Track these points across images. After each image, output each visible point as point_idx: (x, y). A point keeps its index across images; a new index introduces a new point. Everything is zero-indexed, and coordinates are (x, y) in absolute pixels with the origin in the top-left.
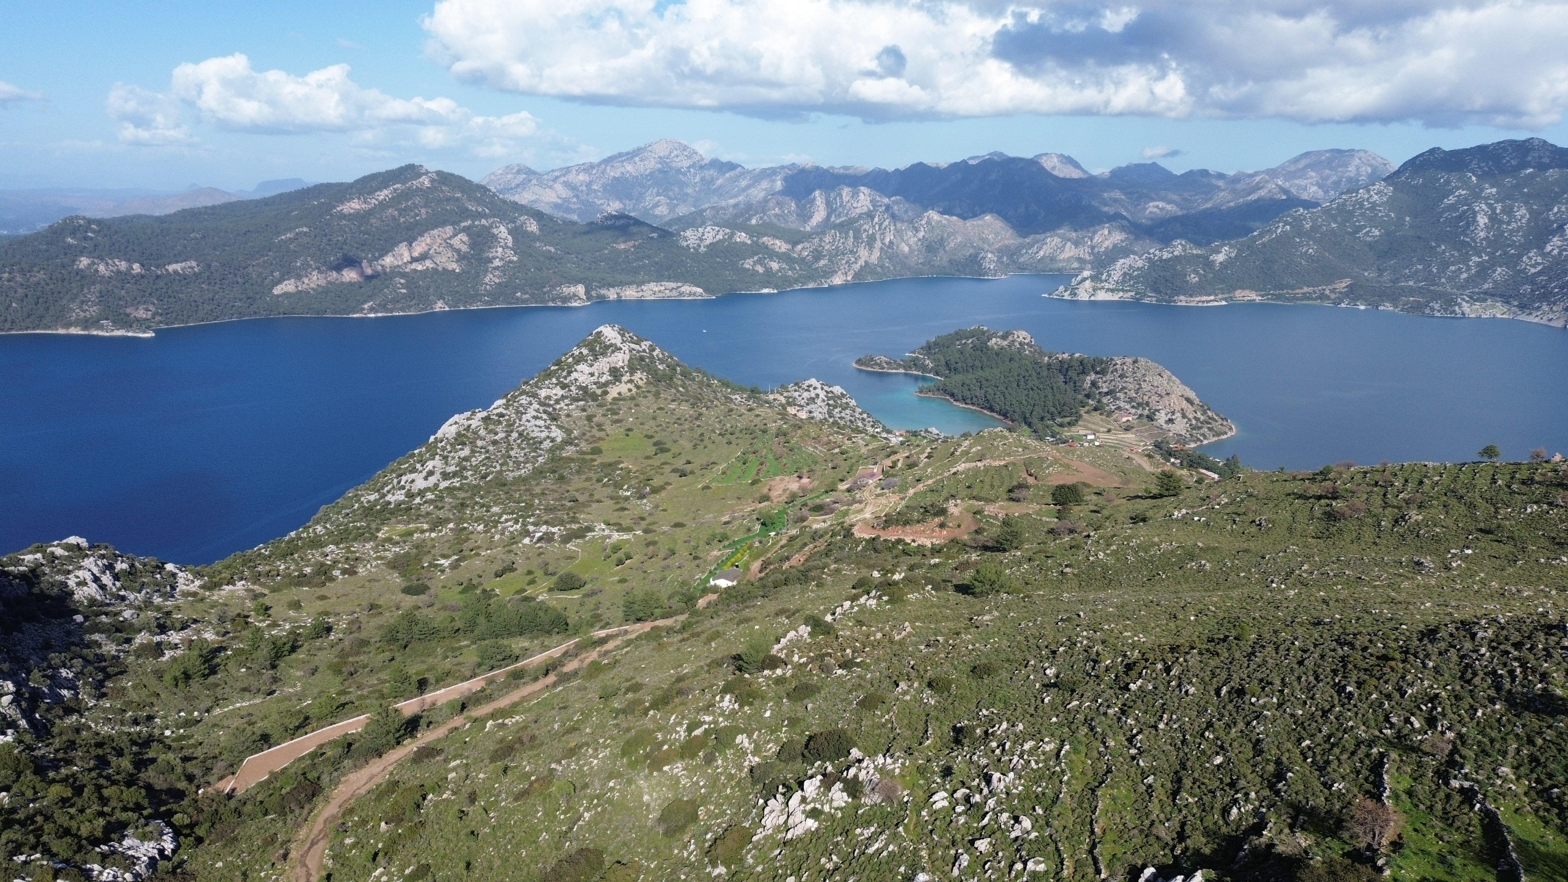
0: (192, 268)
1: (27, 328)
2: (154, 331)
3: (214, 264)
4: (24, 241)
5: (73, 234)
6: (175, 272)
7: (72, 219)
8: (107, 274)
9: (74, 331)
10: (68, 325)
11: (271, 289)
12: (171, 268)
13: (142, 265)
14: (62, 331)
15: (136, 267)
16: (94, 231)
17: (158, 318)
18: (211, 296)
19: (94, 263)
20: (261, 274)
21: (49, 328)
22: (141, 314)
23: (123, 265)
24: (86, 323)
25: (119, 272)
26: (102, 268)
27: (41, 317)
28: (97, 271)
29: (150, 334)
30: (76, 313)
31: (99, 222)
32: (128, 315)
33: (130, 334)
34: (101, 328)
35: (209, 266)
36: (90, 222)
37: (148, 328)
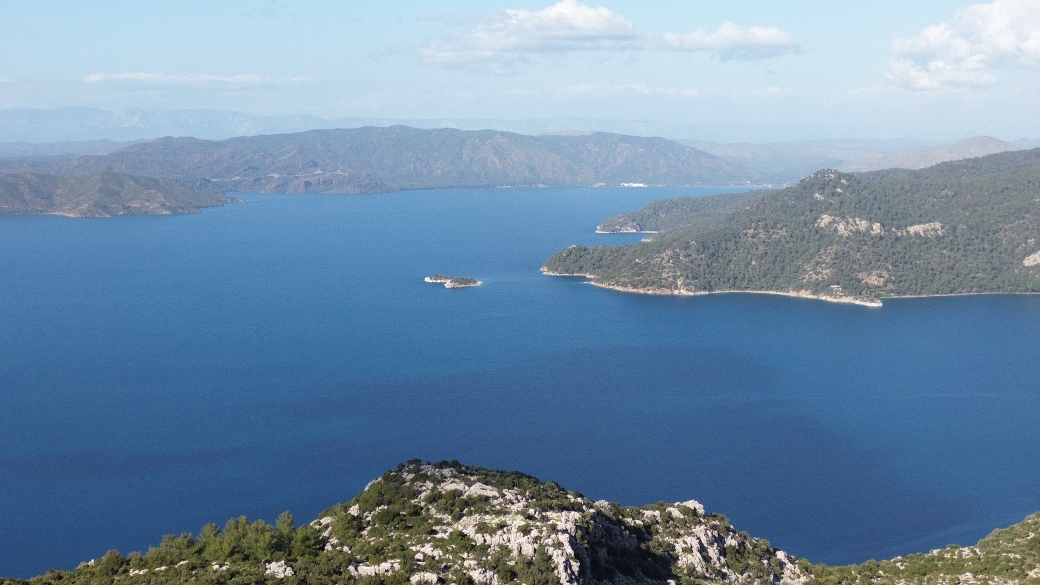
0: (935, 230)
1: (761, 288)
2: (883, 301)
3: (961, 226)
4: (775, 196)
5: (822, 189)
6: (917, 234)
7: (823, 173)
8: (846, 234)
9: (805, 294)
10: (799, 288)
11: (1022, 259)
12: (912, 230)
13: (883, 225)
14: (792, 294)
15: (877, 227)
16: (842, 187)
17: (890, 286)
18: (951, 264)
19: (834, 222)
20: (1013, 240)
21: (782, 289)
22: (873, 280)
23: (863, 225)
24: (817, 287)
25: (858, 232)
26: (841, 227)
27: (776, 277)
28: (836, 230)
29: (877, 304)
30: (809, 275)
31: (849, 177)
32: (860, 281)
33: (858, 302)
34: (830, 293)
35: (955, 229)
36: (840, 176)
37: (877, 297)
